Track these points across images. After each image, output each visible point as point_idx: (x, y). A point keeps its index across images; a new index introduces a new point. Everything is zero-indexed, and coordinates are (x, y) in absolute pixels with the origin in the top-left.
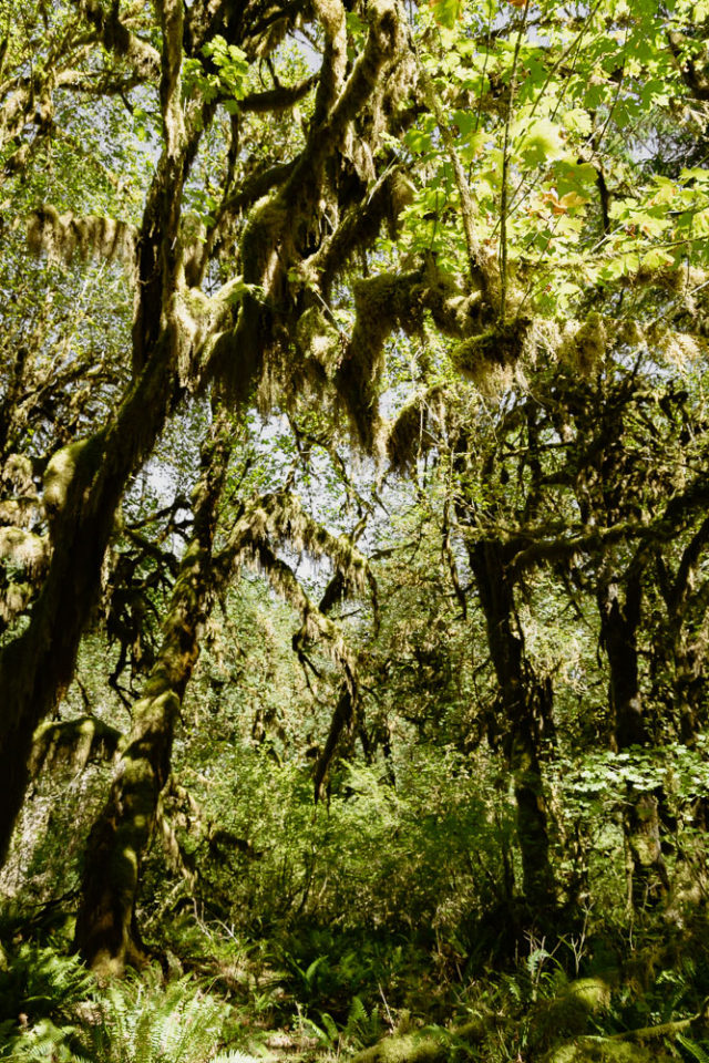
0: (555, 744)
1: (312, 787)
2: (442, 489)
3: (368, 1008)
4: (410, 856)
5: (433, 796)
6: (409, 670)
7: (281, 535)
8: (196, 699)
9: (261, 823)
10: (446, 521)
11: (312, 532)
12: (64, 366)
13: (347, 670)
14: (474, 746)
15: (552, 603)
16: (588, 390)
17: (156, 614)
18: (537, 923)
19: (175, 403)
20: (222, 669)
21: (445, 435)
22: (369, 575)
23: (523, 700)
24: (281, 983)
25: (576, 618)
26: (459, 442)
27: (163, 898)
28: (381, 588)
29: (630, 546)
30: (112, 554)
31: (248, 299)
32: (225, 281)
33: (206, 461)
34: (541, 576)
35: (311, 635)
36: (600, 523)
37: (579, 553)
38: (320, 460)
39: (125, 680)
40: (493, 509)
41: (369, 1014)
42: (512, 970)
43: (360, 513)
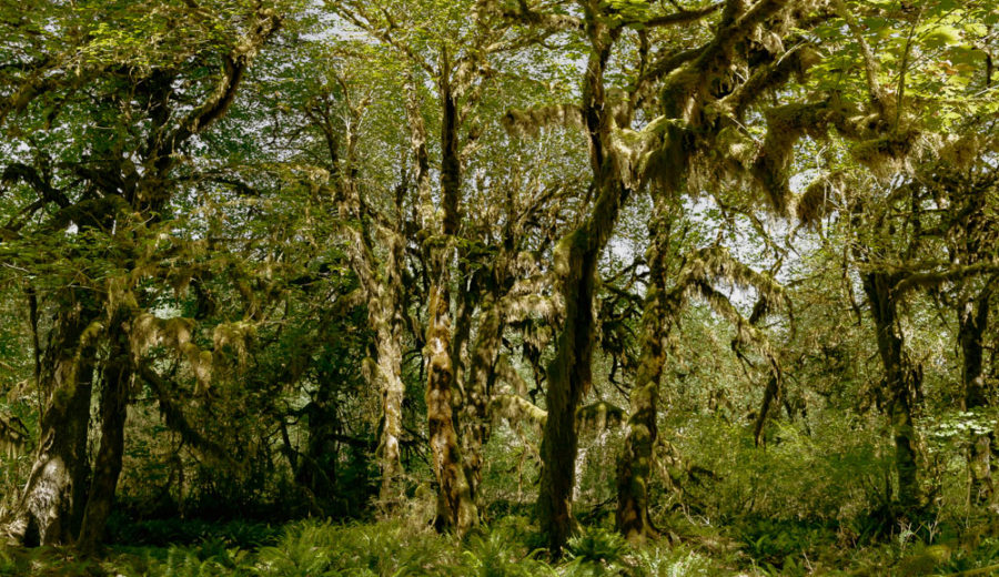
0: (923, 407)
1: (753, 438)
2: (842, 238)
3: (796, 562)
4: (822, 479)
5: (838, 442)
6: (819, 360)
7: (716, 274)
8: (668, 386)
9: (720, 460)
10: (845, 259)
11: (740, 270)
12: (538, 194)
13: (773, 362)
14: (866, 409)
15: (923, 316)
16: (961, 177)
17: (633, 333)
18: (907, 516)
19: (623, 199)
20: (683, 365)
21: (845, 202)
22: (786, 298)
23: (901, 379)
24: (742, 549)
25: (941, 325)
26: (856, 207)
27: (663, 503)
28: (795, 305)
29: (983, 278)
30: (597, 300)
31: (672, 129)
32: (650, 120)
33: (653, 233)
34: (918, 296)
35: (744, 339)
36: (962, 262)
37: (946, 281)
38: (742, 223)
39: (619, 377)
40: (883, 252)
41: (797, 564)
42: (889, 541)
43: (776, 256)
